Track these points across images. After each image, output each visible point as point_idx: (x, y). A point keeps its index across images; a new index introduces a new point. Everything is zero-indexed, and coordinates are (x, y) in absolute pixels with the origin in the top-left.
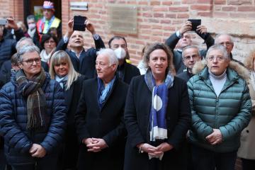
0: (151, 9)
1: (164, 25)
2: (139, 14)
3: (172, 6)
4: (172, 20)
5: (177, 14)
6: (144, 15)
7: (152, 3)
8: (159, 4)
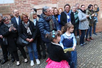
0: (16, 6)
1: (22, 9)
2: (11, 8)
3: (24, 4)
4: (25, 8)
5: (26, 6)
6: (13, 8)
7: (16, 4)
8: (18, 4)
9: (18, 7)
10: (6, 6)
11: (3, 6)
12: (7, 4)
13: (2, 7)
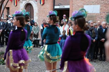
1: (104, 19)
2: (96, 17)
6: (98, 17)
7: (100, 14)
8: (102, 14)
9: (102, 17)
10: (93, 15)
11: (92, 15)
12: (94, 14)
13: (90, 16)
